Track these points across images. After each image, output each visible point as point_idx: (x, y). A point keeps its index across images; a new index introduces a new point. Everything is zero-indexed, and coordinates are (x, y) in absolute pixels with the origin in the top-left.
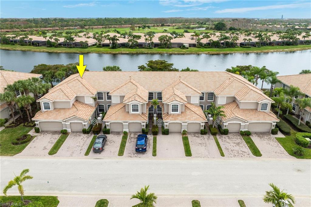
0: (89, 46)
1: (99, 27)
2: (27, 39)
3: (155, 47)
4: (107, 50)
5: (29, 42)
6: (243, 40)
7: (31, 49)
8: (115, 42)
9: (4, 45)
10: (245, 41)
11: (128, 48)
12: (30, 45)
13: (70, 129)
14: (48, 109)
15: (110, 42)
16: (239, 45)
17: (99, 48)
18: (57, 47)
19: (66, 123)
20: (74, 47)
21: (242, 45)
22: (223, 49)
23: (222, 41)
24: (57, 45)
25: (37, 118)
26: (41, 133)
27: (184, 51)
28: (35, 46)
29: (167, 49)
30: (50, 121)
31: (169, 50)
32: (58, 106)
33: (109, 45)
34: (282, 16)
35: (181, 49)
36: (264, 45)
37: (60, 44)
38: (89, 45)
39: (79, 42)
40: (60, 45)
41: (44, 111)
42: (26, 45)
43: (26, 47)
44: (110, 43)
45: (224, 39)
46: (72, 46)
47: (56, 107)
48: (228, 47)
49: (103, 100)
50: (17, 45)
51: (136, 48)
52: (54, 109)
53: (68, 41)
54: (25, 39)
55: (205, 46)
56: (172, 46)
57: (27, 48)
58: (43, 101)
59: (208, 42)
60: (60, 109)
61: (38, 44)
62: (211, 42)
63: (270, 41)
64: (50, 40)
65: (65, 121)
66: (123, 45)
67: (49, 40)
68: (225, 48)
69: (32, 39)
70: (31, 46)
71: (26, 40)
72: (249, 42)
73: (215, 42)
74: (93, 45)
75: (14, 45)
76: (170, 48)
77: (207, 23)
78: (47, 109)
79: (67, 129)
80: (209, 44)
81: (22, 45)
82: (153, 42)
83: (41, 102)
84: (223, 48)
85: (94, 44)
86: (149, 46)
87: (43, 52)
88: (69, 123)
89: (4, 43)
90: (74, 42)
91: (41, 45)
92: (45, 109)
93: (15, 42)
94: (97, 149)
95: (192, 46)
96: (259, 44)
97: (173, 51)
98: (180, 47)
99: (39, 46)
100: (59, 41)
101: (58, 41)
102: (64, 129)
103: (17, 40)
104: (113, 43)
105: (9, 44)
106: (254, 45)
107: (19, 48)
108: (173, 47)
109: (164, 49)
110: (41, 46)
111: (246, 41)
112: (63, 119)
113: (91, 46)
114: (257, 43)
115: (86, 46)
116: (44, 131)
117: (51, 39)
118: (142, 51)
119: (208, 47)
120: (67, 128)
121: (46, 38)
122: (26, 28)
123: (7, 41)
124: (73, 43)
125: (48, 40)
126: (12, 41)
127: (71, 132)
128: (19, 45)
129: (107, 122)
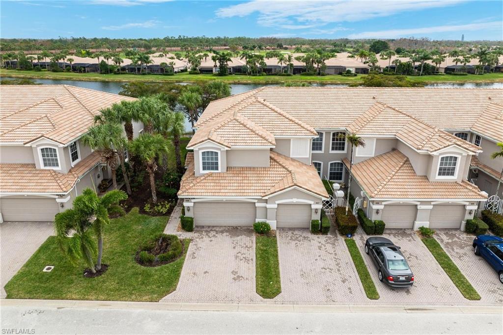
0: (176, 72)
1: (172, 48)
2: (64, 59)
3: (294, 74)
4: (210, 77)
5: (66, 66)
6: (453, 61)
7: (72, 77)
8: (226, 63)
9: (22, 72)
10: (457, 63)
11: (246, 75)
12: (68, 71)
13: (276, 221)
14: (212, 169)
15: (216, 64)
16: (443, 71)
17: (195, 75)
18: (119, 74)
19: (268, 206)
20: (149, 74)
21: (449, 71)
22: (419, 77)
23: (417, 64)
24: (118, 70)
25: (189, 191)
26: (197, 231)
27: (351, 80)
28: (78, 72)
29: (319, 77)
30: (224, 198)
31: (323, 78)
32: (237, 163)
33: (212, 71)
34: (463, 36)
35: (345, 76)
36: (487, 72)
37: (123, 69)
38: (176, 70)
39: (159, 64)
40: (123, 71)
41: (203, 175)
42: (63, 71)
43: (63, 73)
44: (215, 66)
45: (422, 58)
46: (147, 72)
47: (230, 165)
48: (425, 74)
49: (322, 152)
50: (45, 71)
51: (263, 75)
52: (227, 170)
53: (139, 62)
54: (60, 61)
55: (386, 72)
56: (327, 71)
57: (65, 75)
58: (199, 147)
59: (391, 64)
60: (243, 169)
61: (83, 69)
62: (396, 65)
63: (497, 63)
64: (105, 60)
65: (266, 201)
66: (238, 70)
67: (105, 62)
68: (422, 75)
69: (73, 61)
70: (70, 72)
71: (62, 63)
72: (465, 64)
73: (404, 65)
74: (182, 71)
75: (40, 71)
76: (324, 75)
77: (347, 45)
78: (209, 169)
79: (268, 222)
80: (393, 68)
81: (54, 71)
82: (291, 65)
83: (198, 151)
84: (419, 75)
85: (182, 69)
86: (286, 72)
87: (96, 81)
88: (276, 206)
89: (22, 68)
90: (150, 64)
91: (89, 70)
92: (204, 169)
93: (41, 66)
94: (402, 278)
95: (360, 71)
96: (482, 69)
97: (332, 79)
98: (340, 74)
99: (84, 71)
100: (123, 62)
101: (119, 63)
102: (257, 220)
103: (44, 63)
104: (221, 67)
105: (31, 70)
106: (471, 71)
107: (50, 75)
108: (328, 74)
109: (313, 77)
110: (88, 72)
111: (459, 64)
112: (263, 195)
113: (178, 72)
114: (478, 67)
115: (171, 71)
116: (203, 227)
117: (108, 59)
118: (274, 79)
119: (392, 74)
120: (266, 218)
121: (98, 58)
122: (52, 50)
123: (28, 65)
124: (149, 67)
125: (103, 61)
126: (35, 65)
127: (277, 228)
128: (48, 70)
129: (378, 203)
